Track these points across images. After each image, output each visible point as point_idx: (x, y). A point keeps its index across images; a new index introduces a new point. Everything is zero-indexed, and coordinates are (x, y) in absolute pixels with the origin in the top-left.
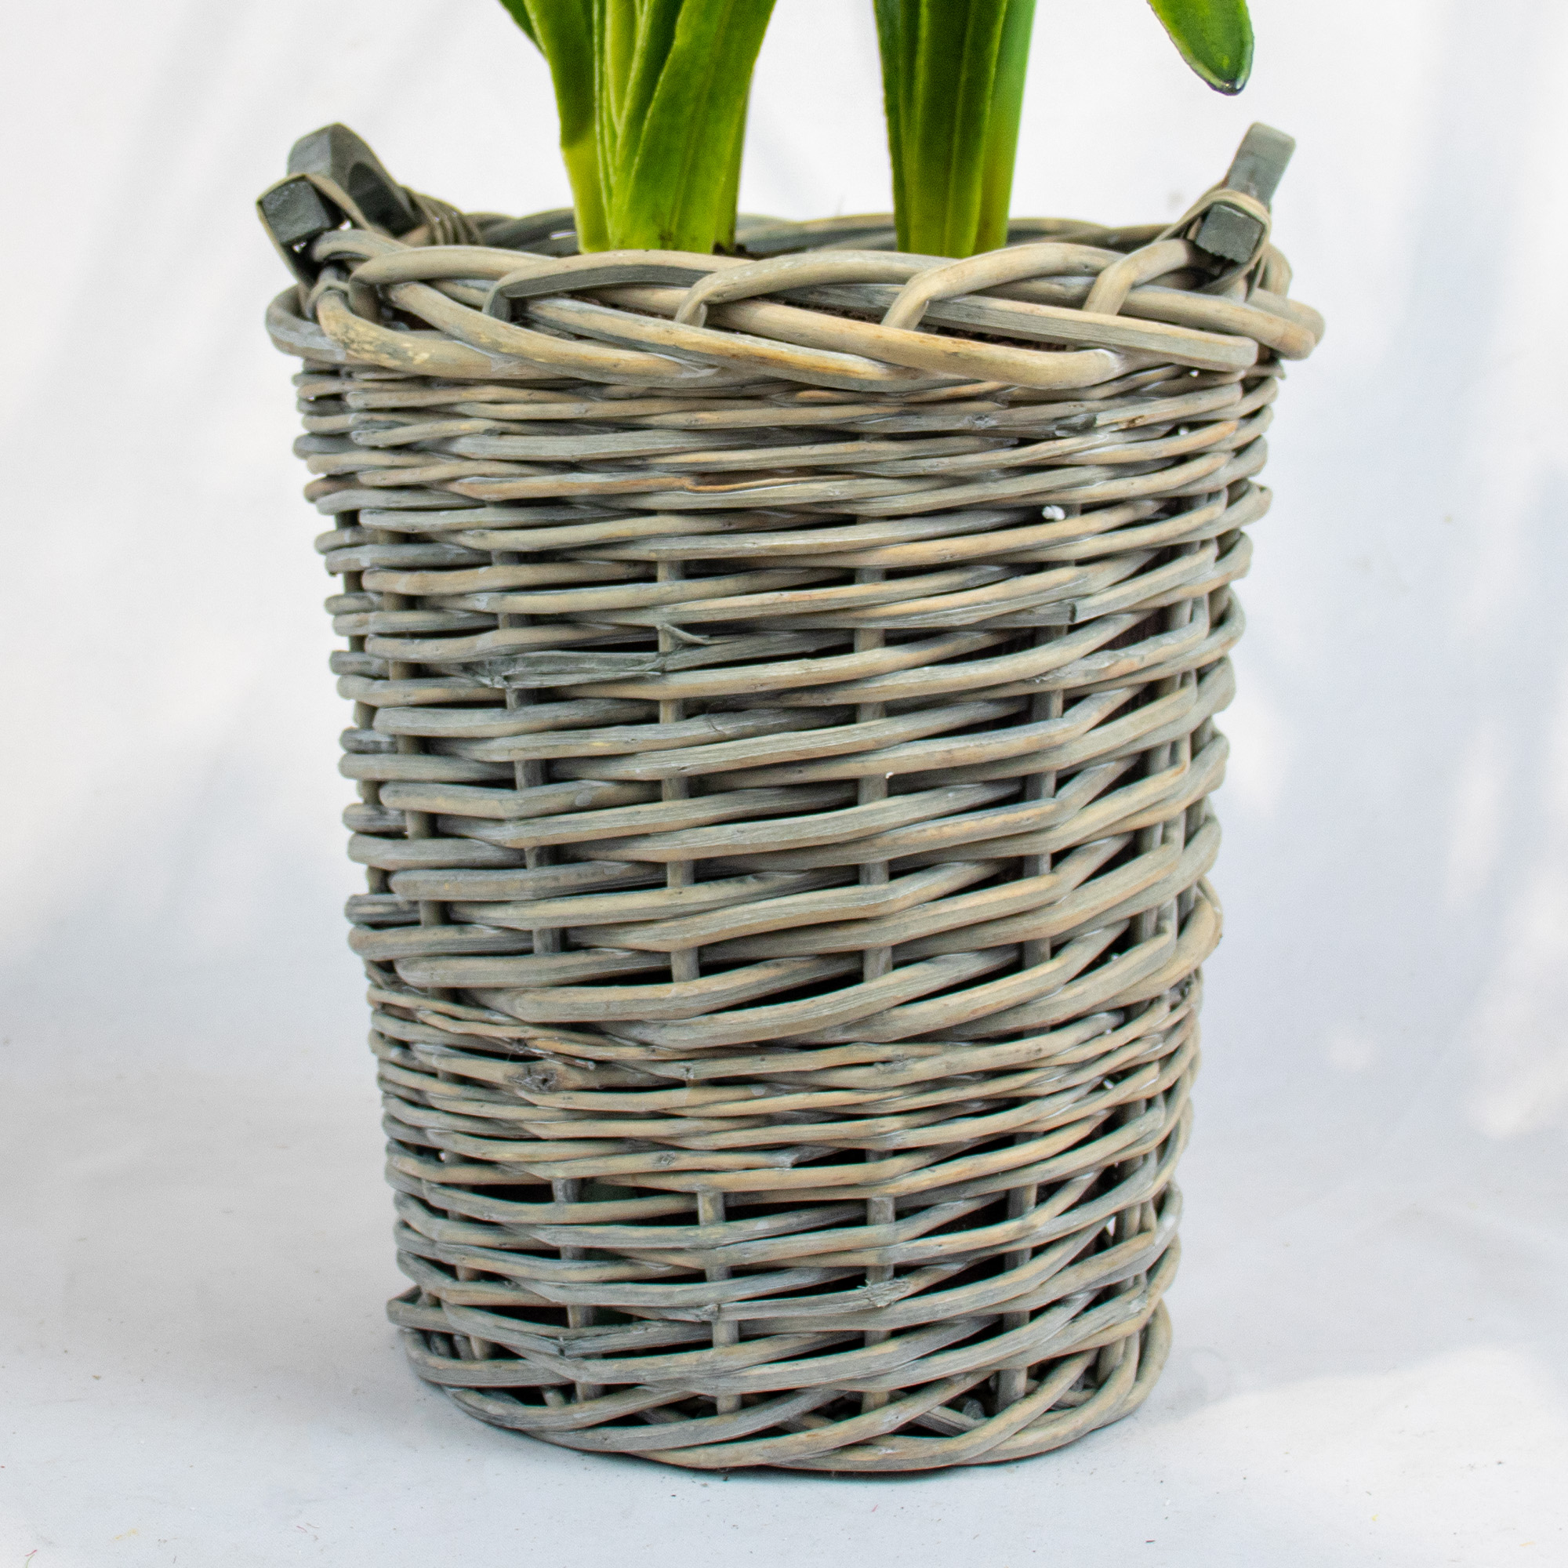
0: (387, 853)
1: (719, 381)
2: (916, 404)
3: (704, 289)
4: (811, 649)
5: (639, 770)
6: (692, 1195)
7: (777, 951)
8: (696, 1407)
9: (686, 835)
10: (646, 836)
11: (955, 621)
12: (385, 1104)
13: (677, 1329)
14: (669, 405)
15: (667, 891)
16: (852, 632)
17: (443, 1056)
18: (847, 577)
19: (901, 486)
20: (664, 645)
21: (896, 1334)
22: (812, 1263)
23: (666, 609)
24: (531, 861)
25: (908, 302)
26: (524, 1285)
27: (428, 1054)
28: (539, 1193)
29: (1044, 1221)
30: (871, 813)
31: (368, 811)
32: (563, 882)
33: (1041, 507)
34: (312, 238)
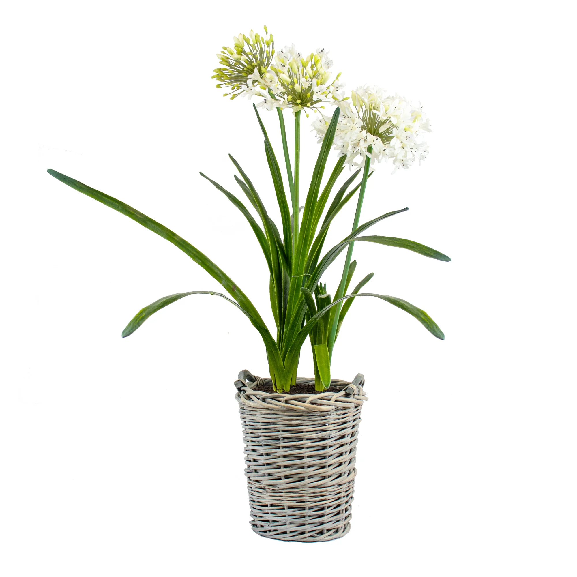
0: (249, 463)
1: (286, 409)
2: (309, 412)
3: (285, 398)
4: (298, 440)
5: (277, 454)
6: (284, 506)
7: (295, 476)
8: (285, 533)
9: (283, 462)
10: (278, 462)
11: (315, 438)
12: (249, 495)
13: (282, 523)
14: (280, 412)
15: (281, 469)
16: (303, 439)
17: (255, 489)
18: (302, 432)
19: (308, 422)
20: (280, 440)
21: (309, 524)
22: (298, 515)
23: (280, 436)
24: (265, 465)
25: (308, 400)
26: (265, 518)
27: (254, 489)
28: (266, 506)
29: (328, 511)
30: (305, 460)
31: (247, 458)
32: (269, 468)
33: (325, 424)
34: (241, 387)
